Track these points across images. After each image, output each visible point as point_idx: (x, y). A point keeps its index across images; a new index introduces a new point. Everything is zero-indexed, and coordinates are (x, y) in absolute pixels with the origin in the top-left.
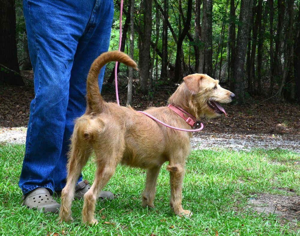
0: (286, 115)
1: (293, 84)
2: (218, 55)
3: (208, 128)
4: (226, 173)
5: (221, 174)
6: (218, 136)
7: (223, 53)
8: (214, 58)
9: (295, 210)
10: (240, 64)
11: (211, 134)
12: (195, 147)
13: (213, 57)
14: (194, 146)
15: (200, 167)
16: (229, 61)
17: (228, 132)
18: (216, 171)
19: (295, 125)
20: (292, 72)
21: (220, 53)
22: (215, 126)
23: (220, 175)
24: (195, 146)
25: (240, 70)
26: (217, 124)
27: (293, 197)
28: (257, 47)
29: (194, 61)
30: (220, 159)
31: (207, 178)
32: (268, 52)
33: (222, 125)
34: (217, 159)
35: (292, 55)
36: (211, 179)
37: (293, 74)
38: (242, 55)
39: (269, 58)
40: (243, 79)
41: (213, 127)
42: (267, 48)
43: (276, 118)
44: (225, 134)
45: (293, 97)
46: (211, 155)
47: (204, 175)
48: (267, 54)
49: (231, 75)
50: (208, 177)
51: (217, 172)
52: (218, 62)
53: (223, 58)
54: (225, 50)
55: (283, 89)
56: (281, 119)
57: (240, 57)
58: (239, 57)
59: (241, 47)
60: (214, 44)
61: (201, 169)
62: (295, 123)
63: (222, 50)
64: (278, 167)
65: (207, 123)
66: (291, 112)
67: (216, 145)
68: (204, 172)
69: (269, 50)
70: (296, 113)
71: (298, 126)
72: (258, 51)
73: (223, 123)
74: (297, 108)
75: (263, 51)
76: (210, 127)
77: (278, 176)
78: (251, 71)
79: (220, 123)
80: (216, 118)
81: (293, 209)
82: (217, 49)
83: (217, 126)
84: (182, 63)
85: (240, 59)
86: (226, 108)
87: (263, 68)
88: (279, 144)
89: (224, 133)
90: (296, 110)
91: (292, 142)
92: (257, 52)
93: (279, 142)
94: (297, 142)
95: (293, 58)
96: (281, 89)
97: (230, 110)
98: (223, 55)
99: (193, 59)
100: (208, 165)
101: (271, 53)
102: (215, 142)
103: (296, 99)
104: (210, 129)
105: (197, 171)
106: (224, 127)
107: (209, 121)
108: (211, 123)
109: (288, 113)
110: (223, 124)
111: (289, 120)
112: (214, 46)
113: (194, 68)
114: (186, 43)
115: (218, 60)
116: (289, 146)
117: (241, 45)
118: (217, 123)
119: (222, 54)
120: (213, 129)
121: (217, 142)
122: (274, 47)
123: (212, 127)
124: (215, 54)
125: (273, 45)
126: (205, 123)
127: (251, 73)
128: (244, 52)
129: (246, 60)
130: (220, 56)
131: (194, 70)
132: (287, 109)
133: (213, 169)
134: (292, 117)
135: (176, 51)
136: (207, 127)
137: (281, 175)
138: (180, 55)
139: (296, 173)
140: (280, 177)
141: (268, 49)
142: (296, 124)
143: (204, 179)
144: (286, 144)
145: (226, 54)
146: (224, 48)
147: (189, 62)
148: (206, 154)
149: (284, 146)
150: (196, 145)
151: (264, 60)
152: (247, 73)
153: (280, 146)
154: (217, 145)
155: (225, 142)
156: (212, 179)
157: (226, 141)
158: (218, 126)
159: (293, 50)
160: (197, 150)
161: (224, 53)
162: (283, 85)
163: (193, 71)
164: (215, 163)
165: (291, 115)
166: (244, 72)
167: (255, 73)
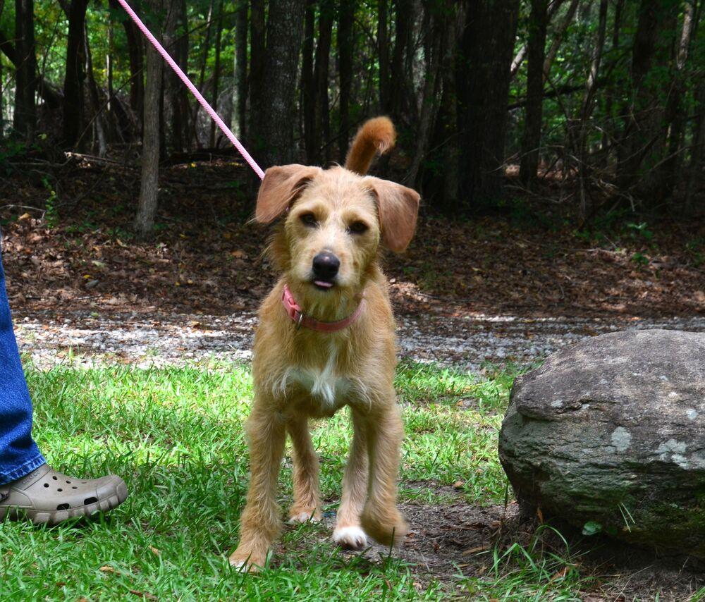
0: (433, 253)
1: (454, 152)
2: (206, 55)
3: (179, 299)
4: (242, 439)
5: (229, 441)
6: (215, 325)
7: (223, 49)
8: (192, 67)
9: (459, 545)
10: (281, 86)
11: (190, 319)
12: (141, 360)
13: (189, 60)
14: (137, 356)
15: (161, 423)
16: (243, 74)
17: (244, 313)
18: (213, 432)
19: (459, 284)
20: (449, 110)
21: (214, 50)
22: (203, 293)
23: (226, 444)
24: (141, 357)
25: (281, 106)
26: (208, 286)
27: (453, 506)
28: (335, 28)
29: (127, 76)
30: (224, 395)
31: (185, 456)
32: (372, 44)
33: (225, 288)
34: (214, 394)
35: (449, 54)
36: (198, 457)
37: (455, 119)
38: (286, 54)
39: (377, 65)
40: (291, 136)
41: (197, 295)
42: (367, 30)
43: (400, 264)
44: (237, 316)
45: (453, 194)
46: (193, 385)
47: (175, 445)
48: (366, 52)
49: (251, 121)
50: (186, 451)
51: (214, 436)
52: (205, 80)
53: (224, 67)
54: (228, 36)
55: (421, 167)
56: (415, 266)
57: (281, 61)
58: (279, 63)
59: (284, 26)
60: (191, 17)
61: (163, 428)
62: (460, 278)
63: (219, 37)
64: (407, 419)
65: (178, 284)
66: (447, 243)
67: (208, 354)
68: (173, 436)
69: (375, 37)
70: (463, 247)
71: (470, 290)
72: (340, 40)
73: (229, 282)
74: (466, 231)
75: (355, 41)
76: (185, 296)
77: (408, 446)
78: (317, 111)
79: (219, 283)
80: (206, 268)
81: (453, 543)
82: (201, 34)
83: (209, 292)
84: (87, 80)
85: (279, 67)
86: (237, 235)
87: (355, 98)
88: (410, 347)
89: (233, 315)
90: (463, 238)
91: (448, 340)
92: (335, 44)
93: (410, 339)
94: (466, 338)
95: (452, 65)
96: (415, 168)
97: (251, 241)
98: (222, 55)
99: (121, 68)
100: (186, 416)
101: (381, 48)
102: (205, 343)
103: (464, 202)
104: (186, 302)
105: (151, 436)
106: (232, 296)
107: (182, 277)
108: (190, 282)
109: (438, 248)
110: (227, 284)
111: (441, 270)
112: (191, 22)
113: (128, 99)
114: (96, 12)
115: (206, 73)
116: (440, 352)
117: (284, 20)
118: (209, 282)
119: (218, 52)
120: (196, 302)
121: (210, 344)
122: (391, 27)
123: (194, 297)
124: (197, 50)
125: (389, 18)
126: (170, 283)
127: (317, 117)
128: (294, 44)
129: (299, 74)
130: (211, 60)
131: (127, 107)
132: (435, 234)
133: (203, 427)
134: (449, 259)
135: (65, 40)
136: (175, 296)
137: (416, 442)
138: (78, 52)
139: (465, 436)
140: (413, 446)
141: (371, 36)
142: (463, 284)
143: (176, 459)
144: (429, 346)
145: (232, 53)
146: (225, 31)
147: (111, 77)
148: (179, 382)
149: (424, 354)
150: (144, 354)
151: (358, 71)
152: (303, 117)
153: (413, 352)
154: (211, 352)
155: (236, 344)
156: (201, 458)
157: (239, 339)
158: (212, 291)
159: (454, 38)
160: (147, 368)
161: (227, 48)
162: (421, 156)
163: (124, 109)
164: (207, 409)
165: (446, 253)
166: (294, 113)
167: (331, 117)
